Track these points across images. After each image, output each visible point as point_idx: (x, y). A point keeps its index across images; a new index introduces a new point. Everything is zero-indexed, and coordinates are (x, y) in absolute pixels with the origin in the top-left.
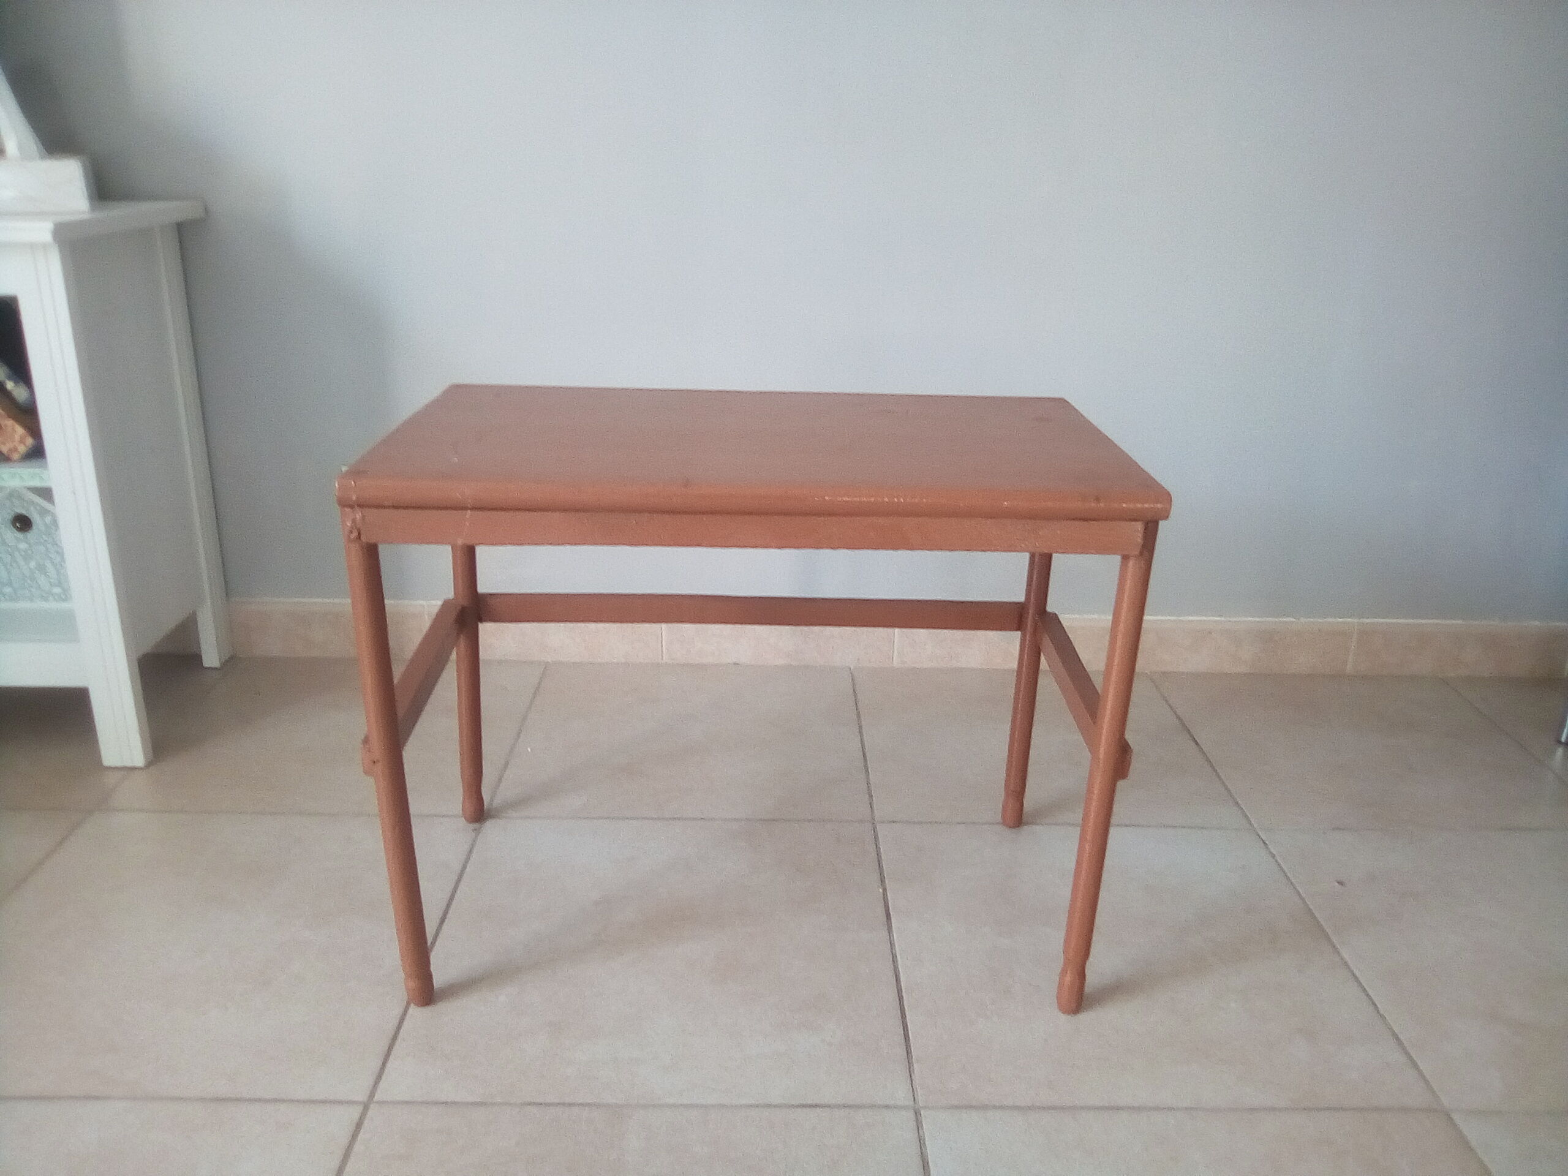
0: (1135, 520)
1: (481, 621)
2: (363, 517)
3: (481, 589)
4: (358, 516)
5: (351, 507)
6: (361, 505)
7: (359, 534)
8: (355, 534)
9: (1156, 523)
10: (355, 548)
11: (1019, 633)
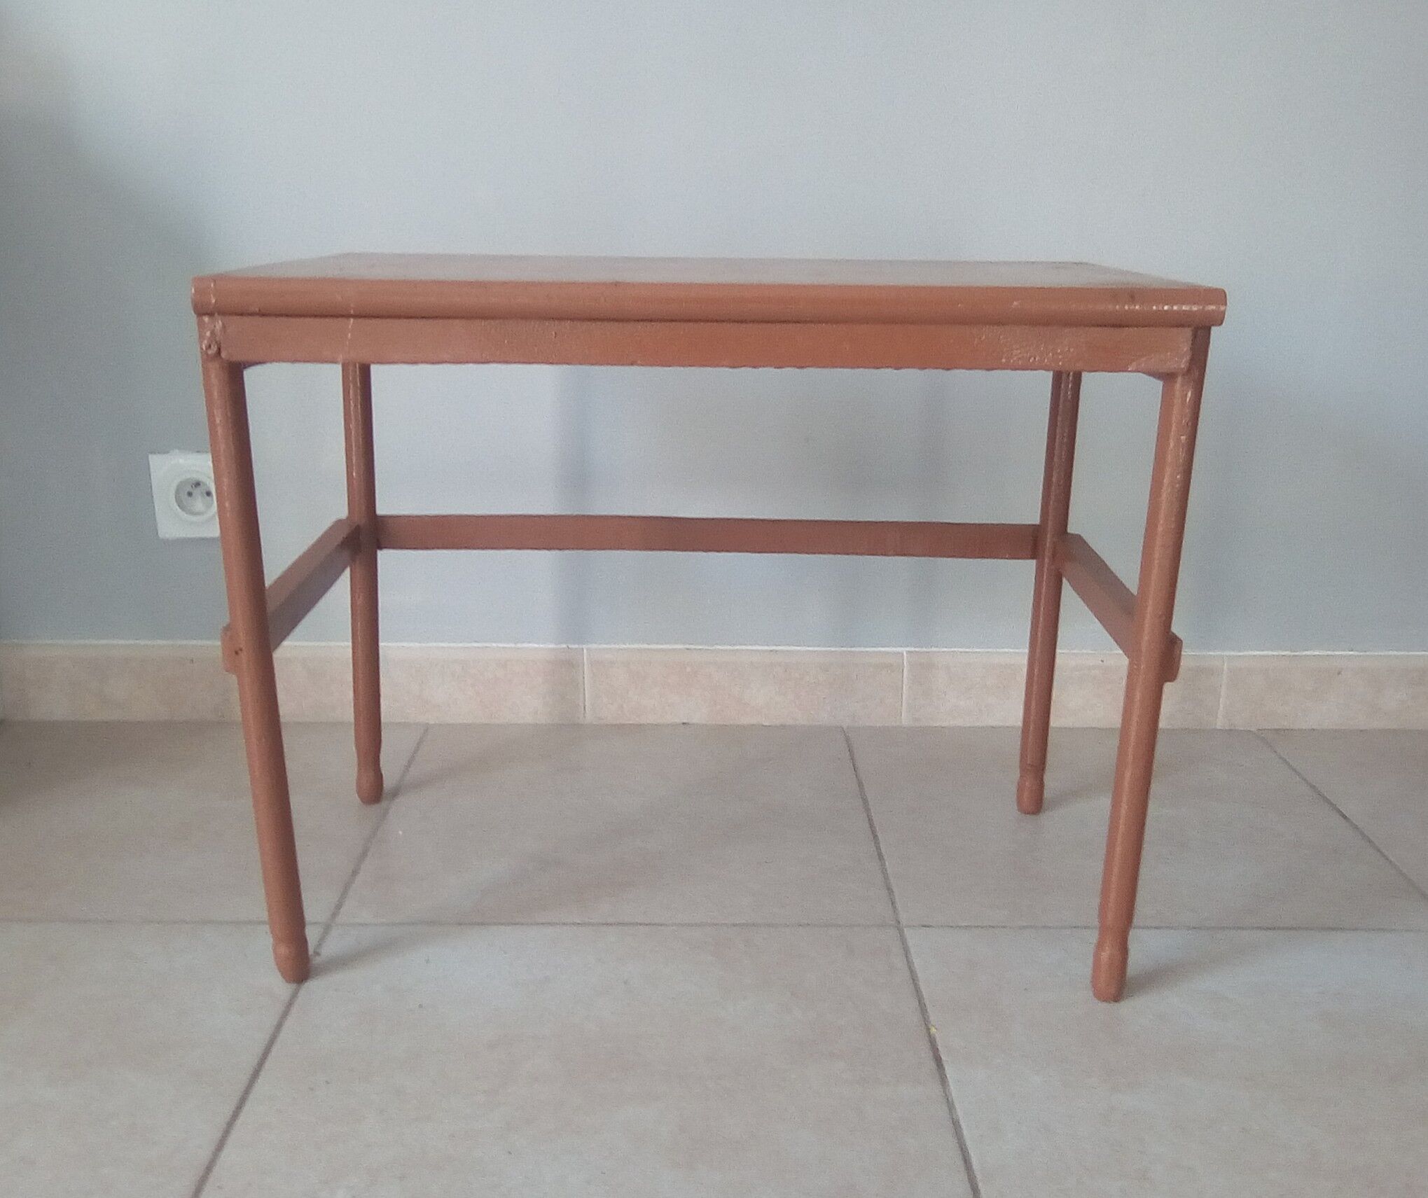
0: (1182, 326)
1: (381, 548)
2: (224, 326)
3: (380, 511)
4: (219, 324)
5: (211, 315)
6: (224, 312)
7: (219, 349)
8: (214, 349)
9: (1208, 330)
10: (214, 367)
11: (1034, 562)
